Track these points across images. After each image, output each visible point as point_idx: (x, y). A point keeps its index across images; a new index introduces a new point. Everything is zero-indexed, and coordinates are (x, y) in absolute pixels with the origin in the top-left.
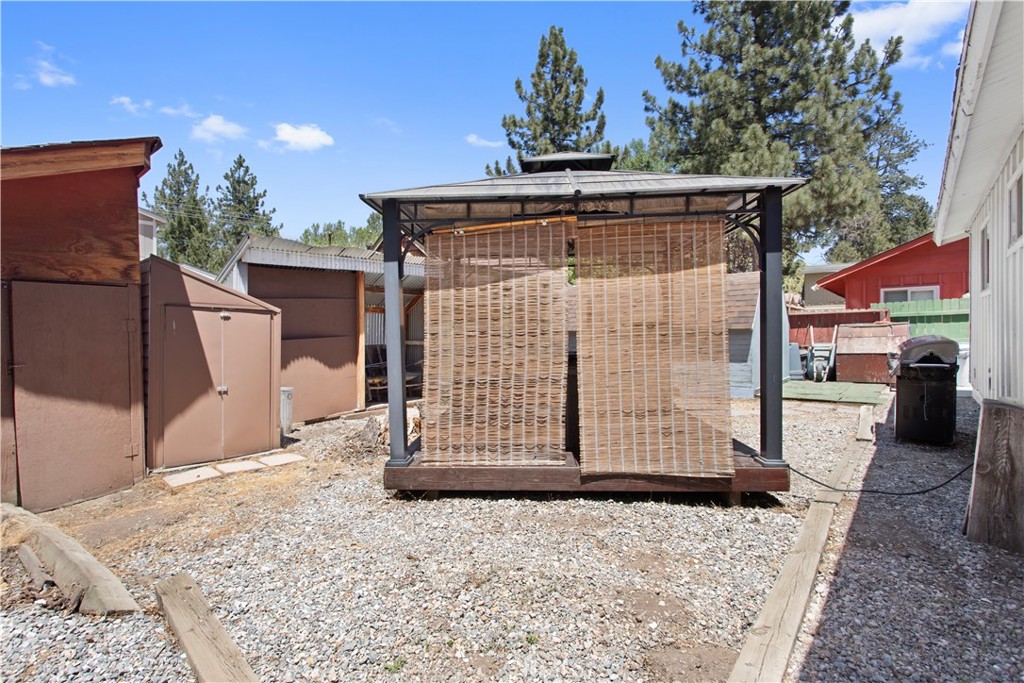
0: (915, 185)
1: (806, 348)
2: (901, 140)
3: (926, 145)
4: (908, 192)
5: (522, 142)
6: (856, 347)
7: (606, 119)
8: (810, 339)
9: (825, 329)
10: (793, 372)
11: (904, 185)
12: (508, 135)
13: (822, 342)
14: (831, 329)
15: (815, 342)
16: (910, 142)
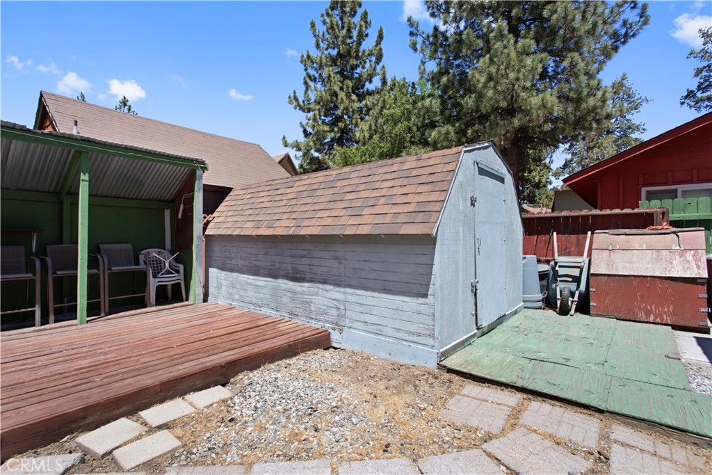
0: (638, 130)
1: (548, 262)
2: (629, 97)
3: (647, 101)
4: (633, 136)
5: (317, 75)
6: (620, 265)
7: (383, 51)
8: (553, 250)
9: (573, 237)
10: (528, 297)
11: (631, 130)
12: (306, 70)
13: (569, 254)
14: (581, 236)
15: (559, 255)
16: (635, 99)
